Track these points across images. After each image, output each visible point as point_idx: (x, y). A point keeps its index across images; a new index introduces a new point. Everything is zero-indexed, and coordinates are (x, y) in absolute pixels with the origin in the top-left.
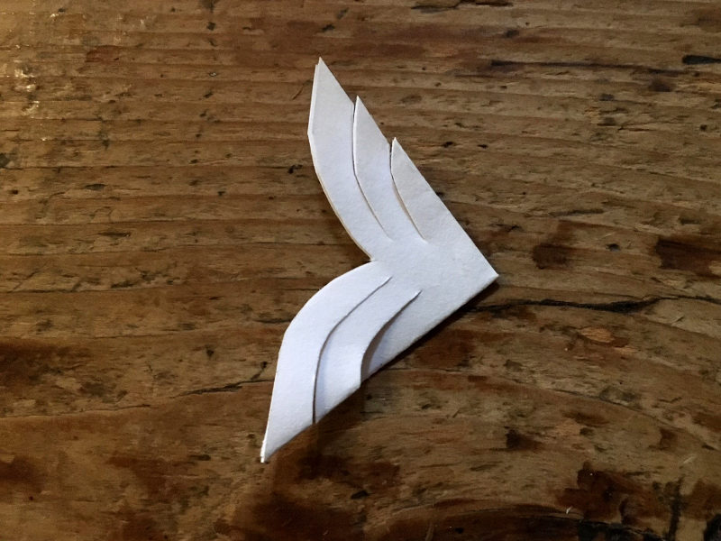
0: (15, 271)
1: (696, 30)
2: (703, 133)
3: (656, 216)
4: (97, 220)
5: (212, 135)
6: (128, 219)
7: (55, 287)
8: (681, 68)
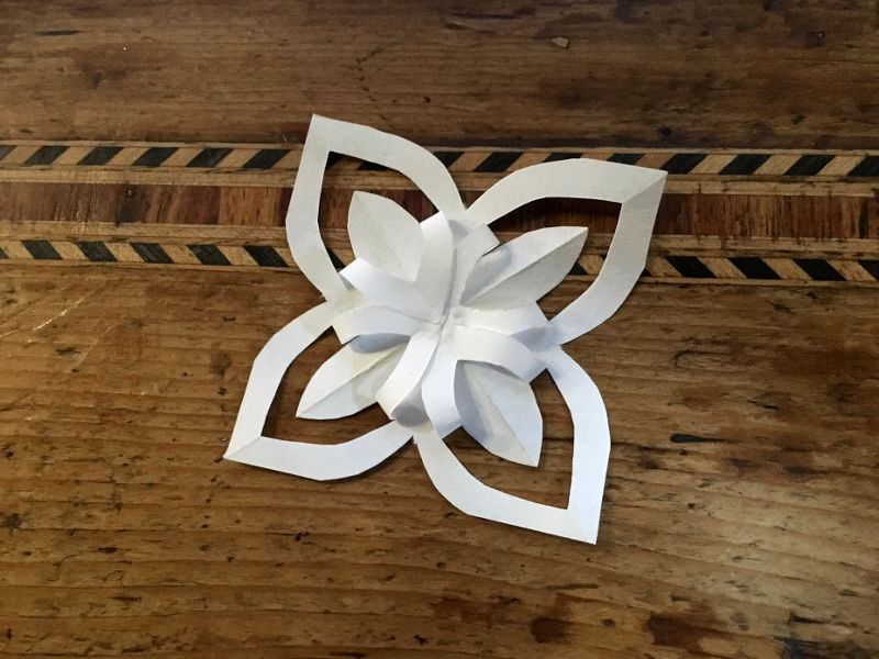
0: (28, 633)
1: (681, 409)
2: (691, 511)
3: (649, 593)
4: (109, 584)
5: (221, 499)
6: (139, 584)
7: (68, 651)
8: (669, 445)
